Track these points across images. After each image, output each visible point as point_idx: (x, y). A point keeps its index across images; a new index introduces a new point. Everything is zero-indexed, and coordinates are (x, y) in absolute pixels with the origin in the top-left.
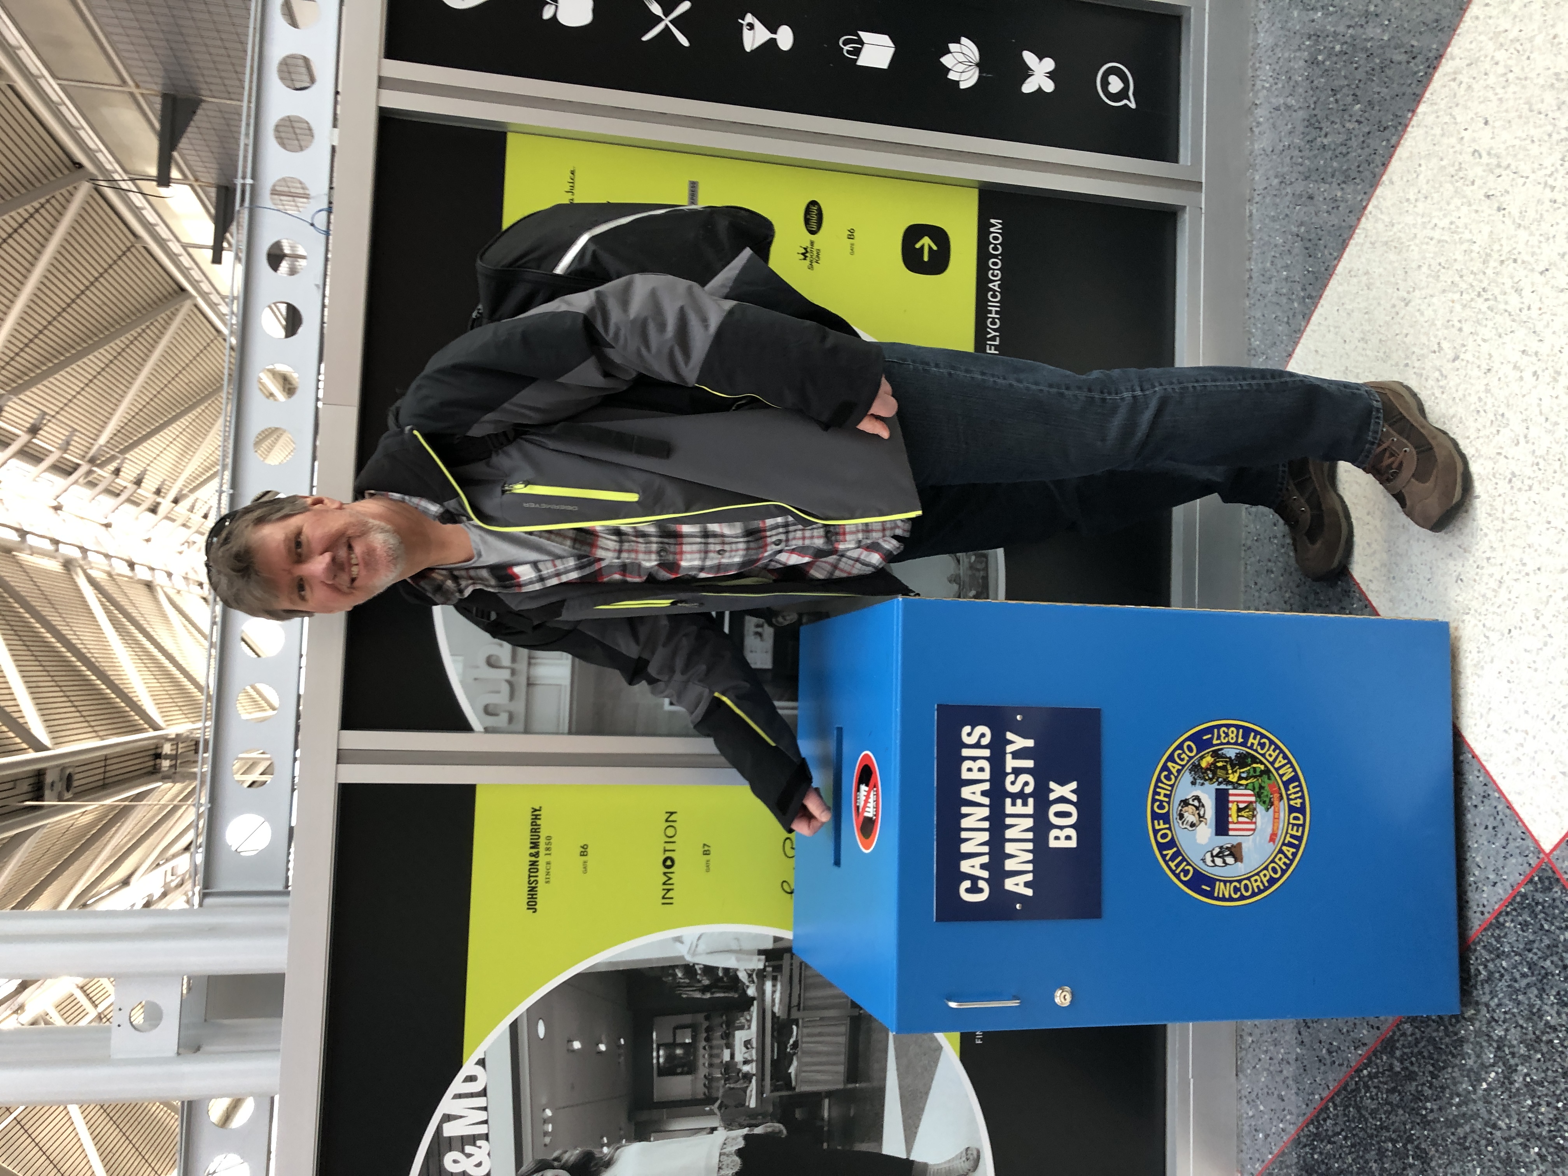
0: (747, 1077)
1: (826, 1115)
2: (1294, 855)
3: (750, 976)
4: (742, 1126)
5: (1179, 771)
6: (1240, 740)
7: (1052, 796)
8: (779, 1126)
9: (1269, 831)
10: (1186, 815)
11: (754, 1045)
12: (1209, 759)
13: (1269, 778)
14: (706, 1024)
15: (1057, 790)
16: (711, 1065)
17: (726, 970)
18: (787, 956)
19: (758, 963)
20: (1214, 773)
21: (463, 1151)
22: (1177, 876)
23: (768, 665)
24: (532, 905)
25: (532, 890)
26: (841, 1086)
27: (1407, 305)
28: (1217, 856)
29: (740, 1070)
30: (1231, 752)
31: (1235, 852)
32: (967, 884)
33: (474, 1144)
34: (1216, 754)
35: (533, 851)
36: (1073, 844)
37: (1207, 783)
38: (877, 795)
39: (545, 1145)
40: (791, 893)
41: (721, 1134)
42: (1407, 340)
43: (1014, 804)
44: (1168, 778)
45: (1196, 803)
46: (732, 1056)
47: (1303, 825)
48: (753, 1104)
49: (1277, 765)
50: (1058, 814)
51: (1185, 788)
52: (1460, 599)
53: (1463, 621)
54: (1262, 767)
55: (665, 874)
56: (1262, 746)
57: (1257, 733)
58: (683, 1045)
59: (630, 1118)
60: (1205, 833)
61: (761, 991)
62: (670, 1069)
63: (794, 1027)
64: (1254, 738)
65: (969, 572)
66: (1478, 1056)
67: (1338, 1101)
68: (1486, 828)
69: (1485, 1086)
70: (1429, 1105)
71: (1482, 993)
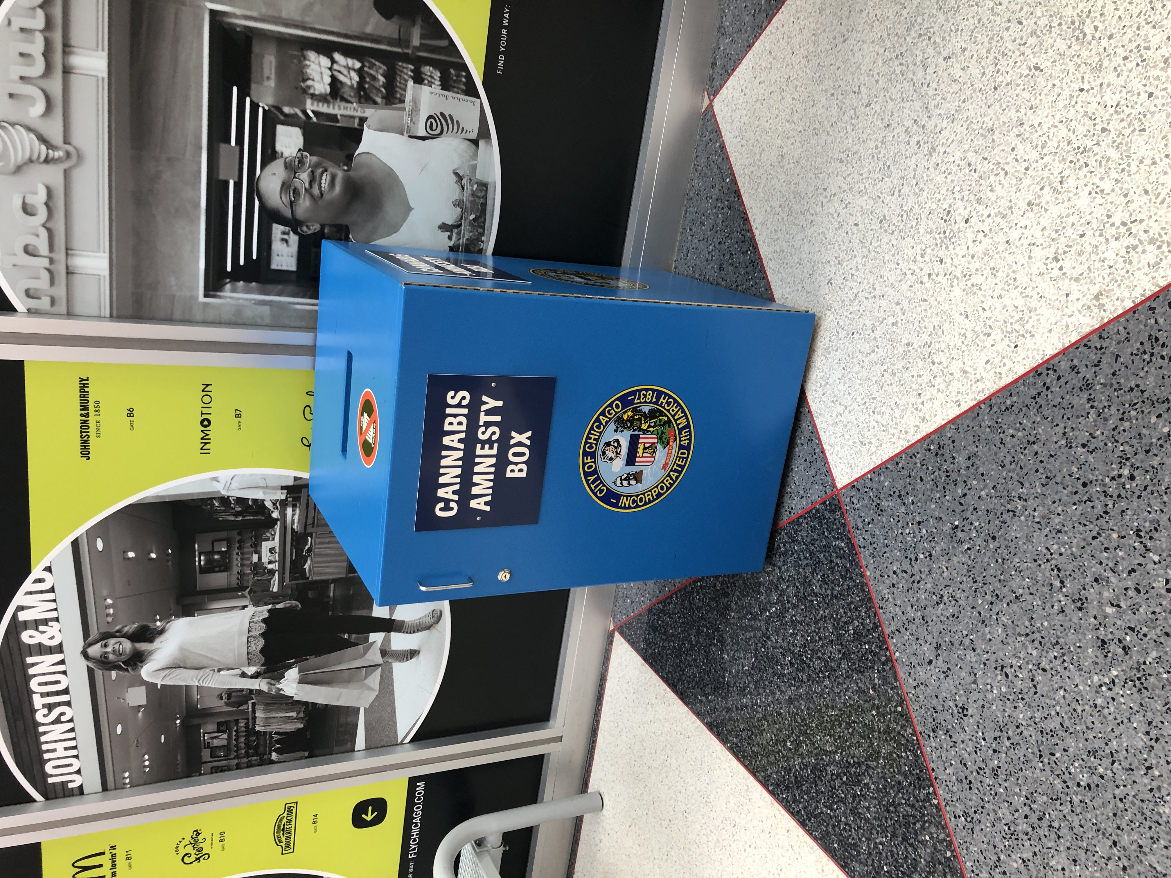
0: (272, 572)
1: (332, 594)
2: (677, 477)
3: (274, 504)
4: (267, 604)
5: (607, 422)
6: (654, 400)
7: (512, 442)
8: (295, 603)
9: (663, 462)
10: (607, 452)
11: (277, 551)
12: (630, 413)
13: (669, 427)
14: (238, 538)
15: (517, 437)
16: (242, 565)
17: (255, 501)
18: (304, 491)
19: (281, 496)
20: (632, 423)
21: (37, 630)
22: (595, 494)
23: (294, 268)
24: (85, 453)
25: (85, 443)
26: (344, 576)
27: (844, 41)
28: (625, 479)
29: (266, 568)
30: (646, 409)
31: (638, 477)
32: (441, 505)
33: (47, 625)
34: (635, 410)
35: (83, 412)
36: (523, 474)
37: (625, 431)
38: (376, 429)
39: (108, 623)
40: (309, 446)
41: (251, 609)
42: (838, 72)
43: (482, 448)
44: (598, 427)
45: (616, 444)
46: (260, 559)
47: (687, 458)
48: (275, 589)
49: (676, 417)
50: (515, 455)
51: (610, 434)
52: (827, 297)
53: (825, 315)
54: (666, 419)
55: (202, 431)
56: (668, 404)
57: (666, 394)
58: (220, 553)
59: (178, 602)
60: (619, 466)
61: (284, 515)
62: (210, 568)
63: (309, 539)
64: (664, 399)
65: (471, 199)
66: (768, 596)
67: (679, 595)
68: (806, 460)
69: (768, 614)
70: (732, 614)
71: (779, 560)
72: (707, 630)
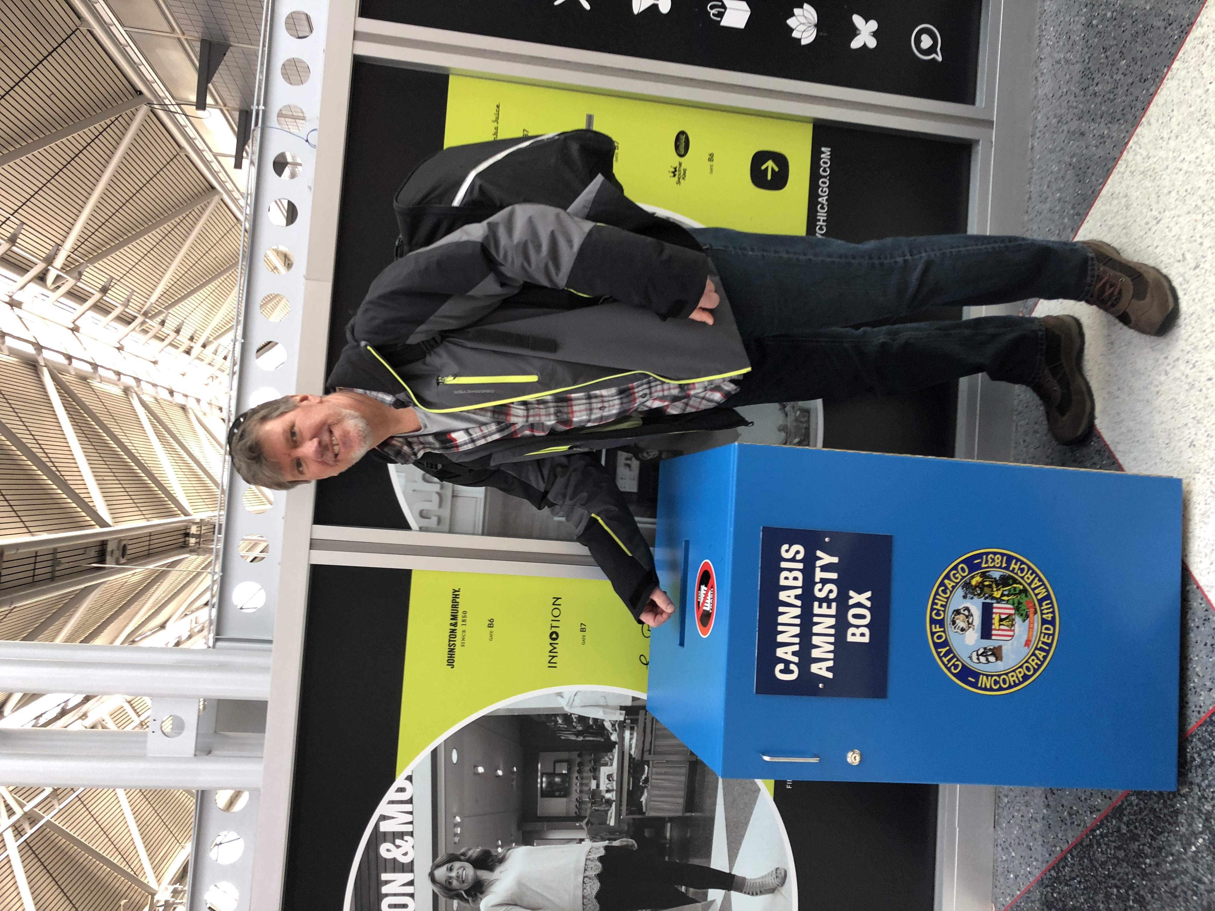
0: (609, 802)
1: (668, 835)
2: (1045, 657)
3: (613, 725)
4: (603, 839)
5: (953, 587)
6: (1004, 565)
7: (851, 602)
8: (632, 841)
9: (1025, 638)
10: (957, 621)
11: (615, 778)
12: (978, 579)
13: (1026, 596)
14: (578, 760)
15: (855, 597)
16: (581, 791)
17: (595, 720)
18: (642, 712)
19: (620, 716)
20: (982, 590)
21: (394, 843)
22: (949, 669)
23: (634, 489)
24: (451, 662)
25: (451, 651)
26: (680, 814)
28: (982, 655)
29: (604, 797)
30: (996, 574)
31: (997, 653)
32: (781, 666)
33: (402, 839)
34: (984, 575)
35: (453, 621)
36: (866, 639)
37: (976, 598)
38: (713, 594)
39: (455, 843)
40: (647, 664)
41: (587, 844)
43: (820, 606)
44: (944, 592)
45: (966, 613)
46: (598, 786)
47: (1053, 635)
48: (612, 823)
49: (1033, 586)
50: (855, 616)
51: (958, 600)
52: (1192, 460)
54: (1021, 587)
55: (551, 644)
56: (1022, 570)
57: (1018, 560)
58: (561, 775)
59: (519, 827)
60: (972, 637)
61: (622, 738)
62: (550, 792)
63: (646, 767)
64: (1016, 564)
65: (794, 425)
66: (1190, 825)
67: (1075, 853)
68: (1206, 645)
69: (1194, 848)
70: (1148, 861)
71: (1195, 776)
72: (1118, 891)
